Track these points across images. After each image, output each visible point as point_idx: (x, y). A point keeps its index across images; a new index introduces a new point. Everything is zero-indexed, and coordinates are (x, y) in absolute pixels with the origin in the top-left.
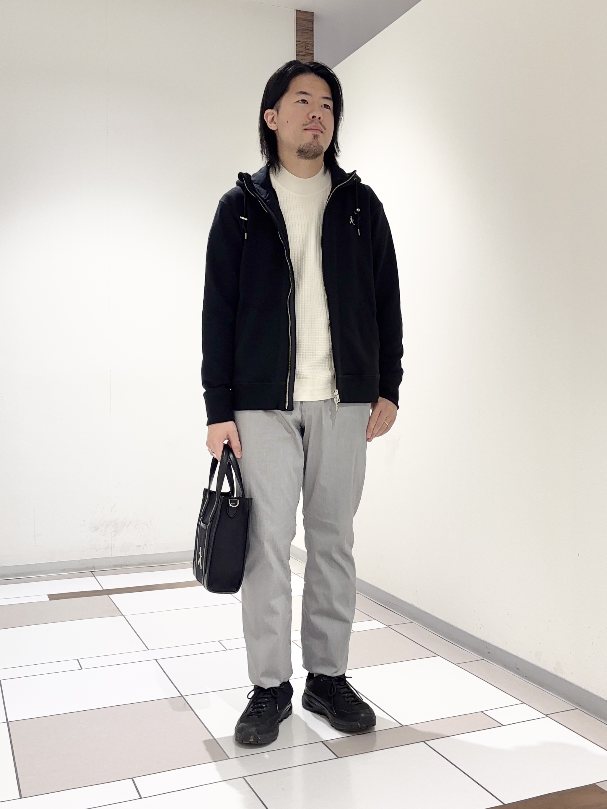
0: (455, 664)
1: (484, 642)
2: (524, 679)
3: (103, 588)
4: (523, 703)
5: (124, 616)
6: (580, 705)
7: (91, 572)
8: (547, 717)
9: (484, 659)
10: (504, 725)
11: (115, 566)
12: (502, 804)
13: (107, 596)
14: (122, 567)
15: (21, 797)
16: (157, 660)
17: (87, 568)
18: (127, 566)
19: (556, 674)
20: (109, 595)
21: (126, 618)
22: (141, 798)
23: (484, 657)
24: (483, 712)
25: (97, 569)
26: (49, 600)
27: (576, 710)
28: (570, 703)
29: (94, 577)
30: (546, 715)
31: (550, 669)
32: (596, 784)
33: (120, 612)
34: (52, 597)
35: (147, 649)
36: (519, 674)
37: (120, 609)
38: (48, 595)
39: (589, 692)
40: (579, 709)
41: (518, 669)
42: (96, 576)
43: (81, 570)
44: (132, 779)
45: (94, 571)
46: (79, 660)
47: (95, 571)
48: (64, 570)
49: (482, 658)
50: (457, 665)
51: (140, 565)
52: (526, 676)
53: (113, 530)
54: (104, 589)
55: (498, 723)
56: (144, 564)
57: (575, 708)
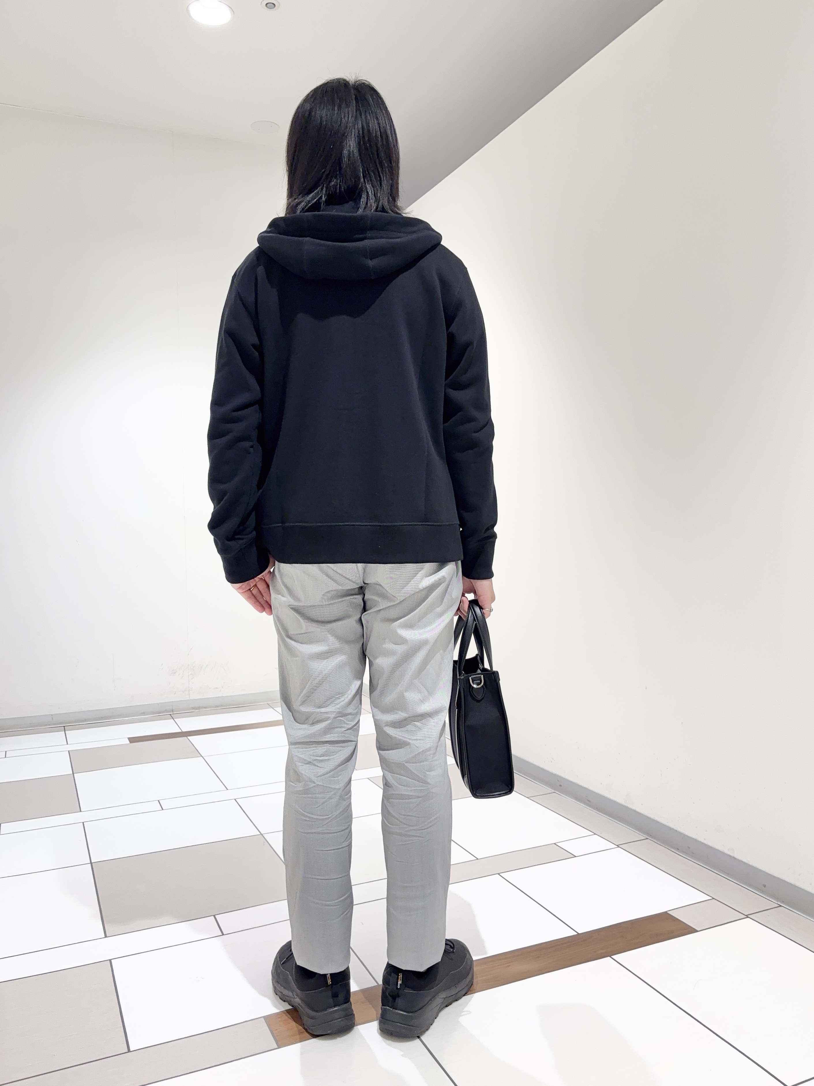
0: (528, 798)
1: (555, 775)
2: (595, 811)
3: (181, 730)
4: (595, 834)
5: (203, 757)
6: (651, 835)
7: (169, 715)
8: (619, 847)
9: (556, 792)
10: (576, 856)
11: (193, 708)
12: (577, 934)
13: (186, 737)
14: (199, 709)
15: (106, 936)
16: (236, 800)
17: (166, 711)
18: (205, 708)
19: (626, 805)
20: (188, 737)
21: (205, 759)
22: (223, 935)
23: (555, 790)
24: (556, 844)
25: (175, 712)
26: (129, 743)
27: (647, 840)
28: (640, 834)
29: (172, 720)
30: (617, 846)
31: (620, 800)
32: (668, 912)
33: (199, 753)
34: (132, 740)
35: (226, 789)
36: (590, 806)
37: (199, 751)
38: (128, 738)
39: (658, 822)
40: (650, 839)
41: (589, 801)
42: (175, 718)
43: (160, 713)
44: (214, 916)
45: (172, 713)
46: (160, 801)
47: (174, 713)
48: (143, 714)
49: (554, 791)
50: (530, 798)
51: (217, 706)
52: (597, 808)
53: (190, 673)
54: (183, 731)
55: (571, 854)
56: (222, 706)
57: (646, 838)
